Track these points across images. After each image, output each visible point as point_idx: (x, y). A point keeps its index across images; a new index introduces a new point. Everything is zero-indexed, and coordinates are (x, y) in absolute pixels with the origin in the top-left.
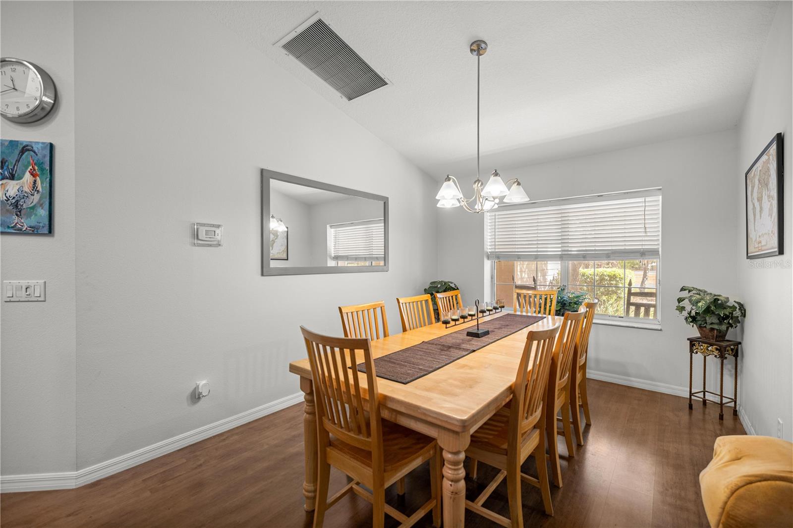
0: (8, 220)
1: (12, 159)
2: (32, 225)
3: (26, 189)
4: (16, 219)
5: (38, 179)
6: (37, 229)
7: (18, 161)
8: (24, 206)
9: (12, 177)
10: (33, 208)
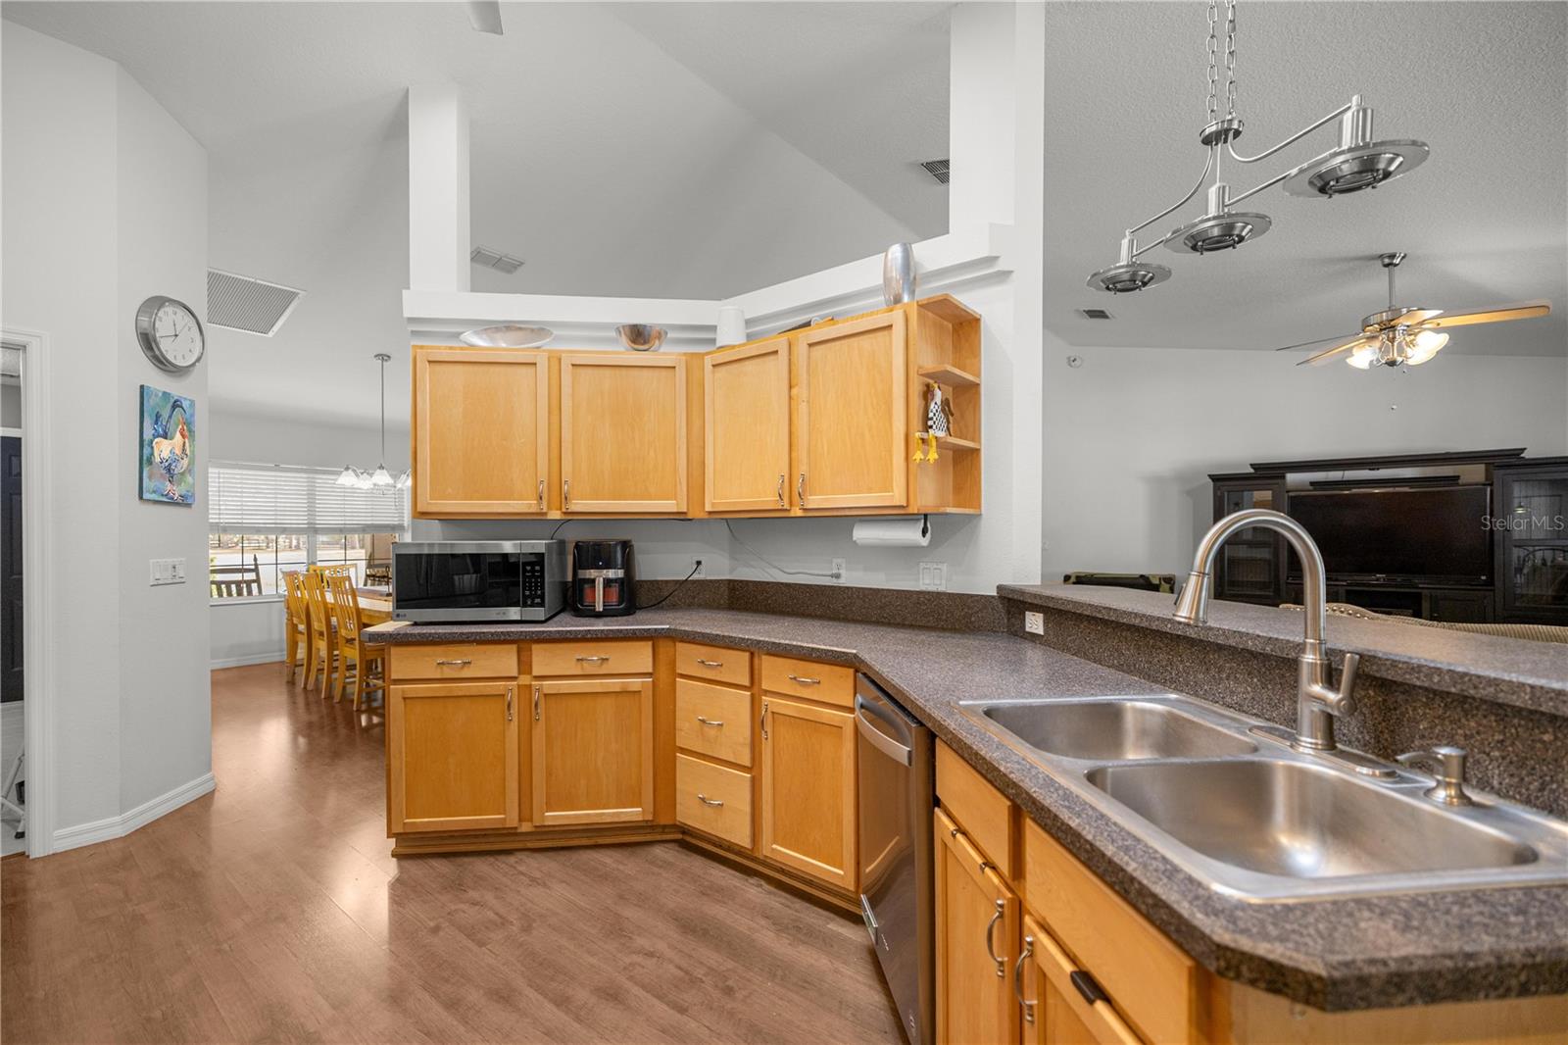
0: (161, 487)
1: (165, 414)
2: (183, 493)
3: (178, 451)
4: (169, 486)
5: (187, 441)
6: (187, 498)
7: (170, 417)
8: (176, 472)
9: (165, 436)
10: (183, 474)
